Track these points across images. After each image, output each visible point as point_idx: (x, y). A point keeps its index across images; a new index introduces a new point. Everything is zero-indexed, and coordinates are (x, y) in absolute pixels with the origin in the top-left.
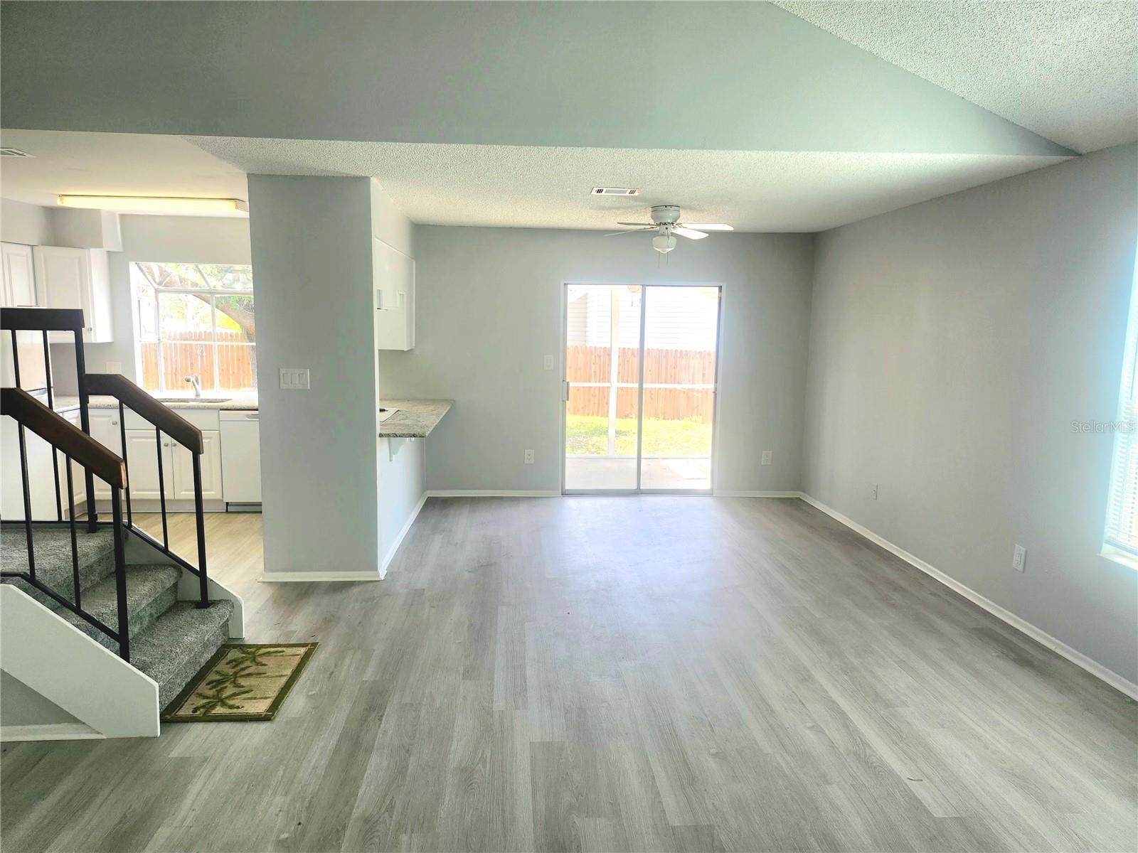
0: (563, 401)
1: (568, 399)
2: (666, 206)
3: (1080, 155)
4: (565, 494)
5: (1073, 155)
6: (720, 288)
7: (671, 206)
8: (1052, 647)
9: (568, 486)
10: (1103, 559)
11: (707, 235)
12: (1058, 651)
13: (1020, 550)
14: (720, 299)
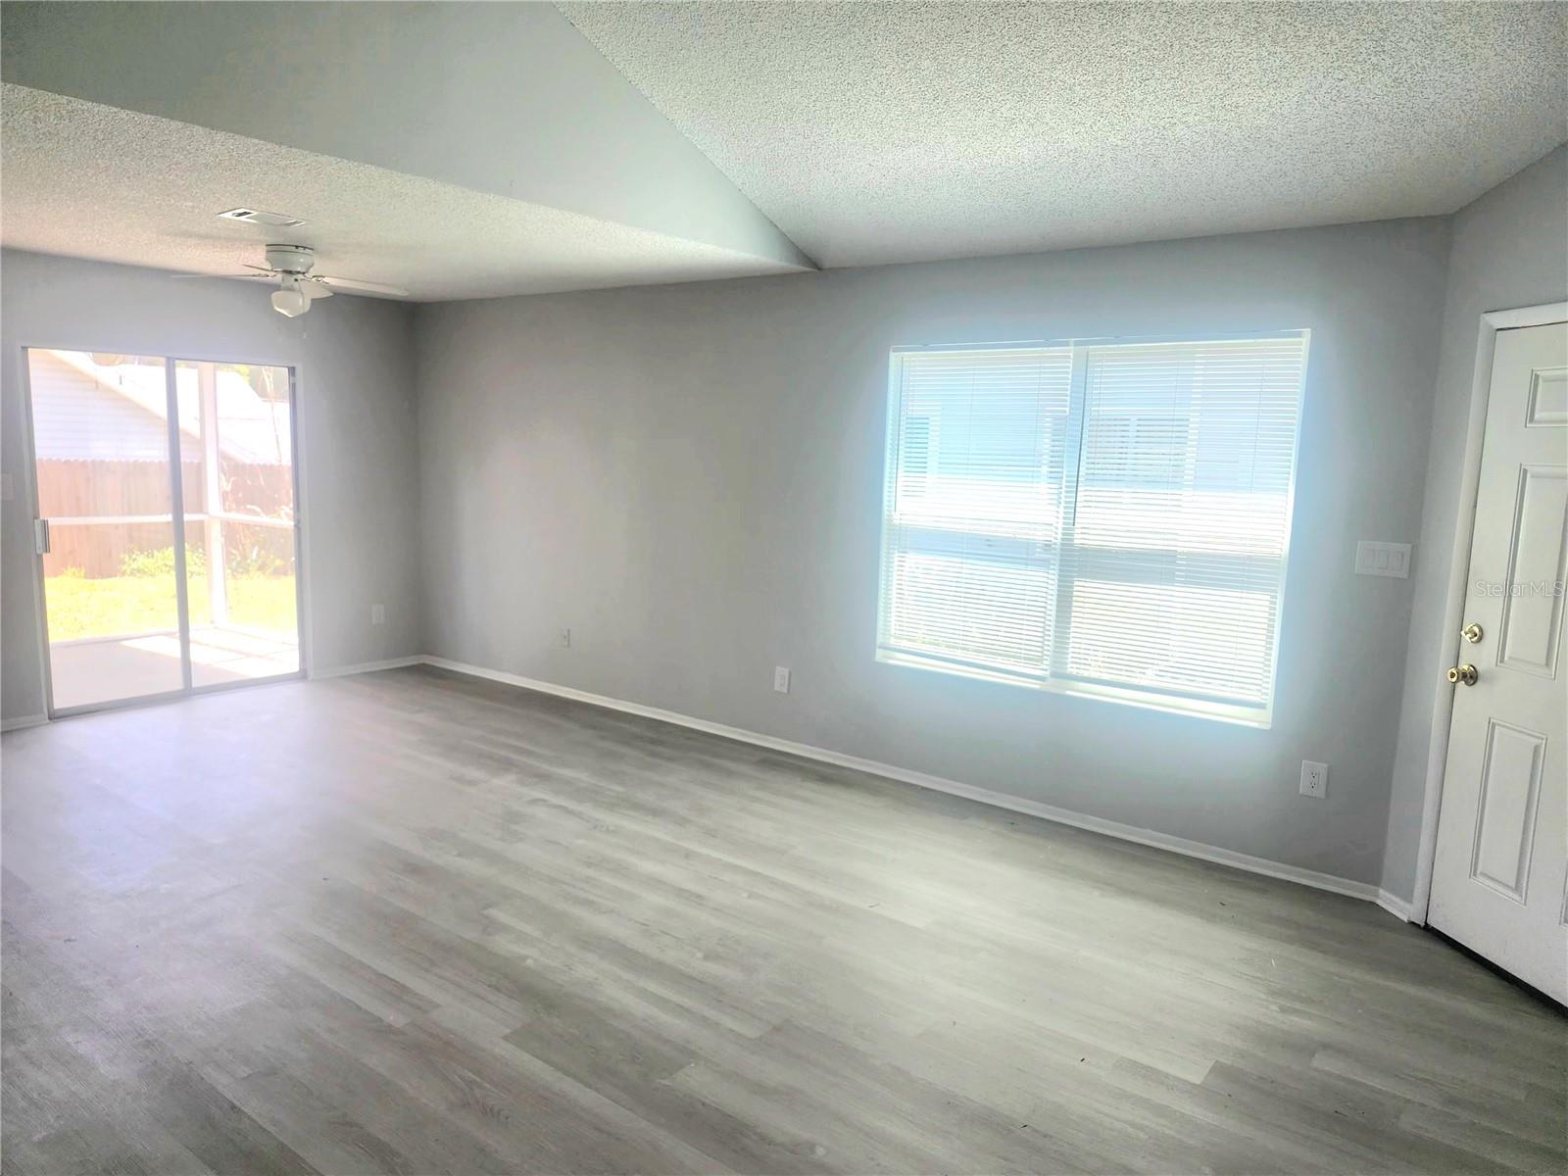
0: (38, 555)
1: (47, 549)
2: (297, 247)
3: (820, 269)
4: (55, 717)
5: (812, 267)
6: (292, 371)
7: (305, 248)
8: (831, 761)
9: (59, 703)
10: (877, 663)
11: (331, 294)
12: (838, 763)
13: (781, 672)
14: (293, 387)
